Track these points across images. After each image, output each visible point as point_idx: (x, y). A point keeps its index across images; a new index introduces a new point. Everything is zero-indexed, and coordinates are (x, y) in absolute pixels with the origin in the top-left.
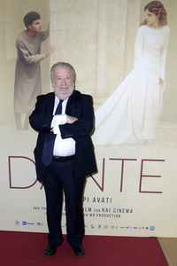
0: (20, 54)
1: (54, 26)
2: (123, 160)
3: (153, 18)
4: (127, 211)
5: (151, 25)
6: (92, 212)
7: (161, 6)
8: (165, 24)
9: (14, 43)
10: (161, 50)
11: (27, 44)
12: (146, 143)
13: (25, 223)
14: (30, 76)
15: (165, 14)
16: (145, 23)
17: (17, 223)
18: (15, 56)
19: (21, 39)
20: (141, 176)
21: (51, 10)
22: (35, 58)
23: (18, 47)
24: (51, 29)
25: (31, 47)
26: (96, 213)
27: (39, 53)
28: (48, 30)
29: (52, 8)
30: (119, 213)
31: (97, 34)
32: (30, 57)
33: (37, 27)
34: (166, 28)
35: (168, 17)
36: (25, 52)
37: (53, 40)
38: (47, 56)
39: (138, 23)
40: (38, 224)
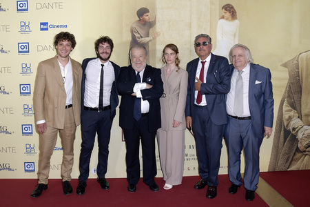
0: (133, 37)
1: (159, 17)
3: (228, 15)
5: (227, 19)
6: (188, 157)
7: (232, 7)
8: (236, 18)
9: (129, 29)
10: (235, 36)
11: (139, 30)
15: (236, 13)
16: (223, 17)
18: (130, 38)
19: (134, 26)
21: (157, 7)
22: (145, 40)
23: (132, 32)
24: (157, 20)
25: (142, 32)
26: (191, 158)
27: (148, 36)
28: (155, 21)
29: (158, 5)
31: (190, 24)
32: (141, 39)
33: (147, 18)
34: (237, 21)
35: (237, 14)
36: (137, 35)
37: (159, 27)
38: (154, 38)
39: (218, 17)
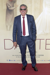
2: (40, 39)
4: (42, 55)
9: (5, 4)
11: (9, 4)
12: (47, 34)
13: (10, 60)
14: (11, 14)
17: (7, 60)
18: (6, 8)
19: (7, 2)
20: (46, 44)
22: (12, 8)
23: (7, 5)
25: (11, 5)
27: (13, 7)
30: (39, 56)
32: (10, 8)
36: (9, 6)
38: (16, 8)
40: (14, 60)
